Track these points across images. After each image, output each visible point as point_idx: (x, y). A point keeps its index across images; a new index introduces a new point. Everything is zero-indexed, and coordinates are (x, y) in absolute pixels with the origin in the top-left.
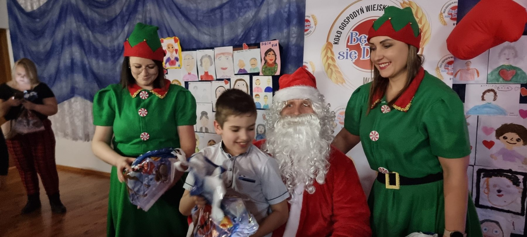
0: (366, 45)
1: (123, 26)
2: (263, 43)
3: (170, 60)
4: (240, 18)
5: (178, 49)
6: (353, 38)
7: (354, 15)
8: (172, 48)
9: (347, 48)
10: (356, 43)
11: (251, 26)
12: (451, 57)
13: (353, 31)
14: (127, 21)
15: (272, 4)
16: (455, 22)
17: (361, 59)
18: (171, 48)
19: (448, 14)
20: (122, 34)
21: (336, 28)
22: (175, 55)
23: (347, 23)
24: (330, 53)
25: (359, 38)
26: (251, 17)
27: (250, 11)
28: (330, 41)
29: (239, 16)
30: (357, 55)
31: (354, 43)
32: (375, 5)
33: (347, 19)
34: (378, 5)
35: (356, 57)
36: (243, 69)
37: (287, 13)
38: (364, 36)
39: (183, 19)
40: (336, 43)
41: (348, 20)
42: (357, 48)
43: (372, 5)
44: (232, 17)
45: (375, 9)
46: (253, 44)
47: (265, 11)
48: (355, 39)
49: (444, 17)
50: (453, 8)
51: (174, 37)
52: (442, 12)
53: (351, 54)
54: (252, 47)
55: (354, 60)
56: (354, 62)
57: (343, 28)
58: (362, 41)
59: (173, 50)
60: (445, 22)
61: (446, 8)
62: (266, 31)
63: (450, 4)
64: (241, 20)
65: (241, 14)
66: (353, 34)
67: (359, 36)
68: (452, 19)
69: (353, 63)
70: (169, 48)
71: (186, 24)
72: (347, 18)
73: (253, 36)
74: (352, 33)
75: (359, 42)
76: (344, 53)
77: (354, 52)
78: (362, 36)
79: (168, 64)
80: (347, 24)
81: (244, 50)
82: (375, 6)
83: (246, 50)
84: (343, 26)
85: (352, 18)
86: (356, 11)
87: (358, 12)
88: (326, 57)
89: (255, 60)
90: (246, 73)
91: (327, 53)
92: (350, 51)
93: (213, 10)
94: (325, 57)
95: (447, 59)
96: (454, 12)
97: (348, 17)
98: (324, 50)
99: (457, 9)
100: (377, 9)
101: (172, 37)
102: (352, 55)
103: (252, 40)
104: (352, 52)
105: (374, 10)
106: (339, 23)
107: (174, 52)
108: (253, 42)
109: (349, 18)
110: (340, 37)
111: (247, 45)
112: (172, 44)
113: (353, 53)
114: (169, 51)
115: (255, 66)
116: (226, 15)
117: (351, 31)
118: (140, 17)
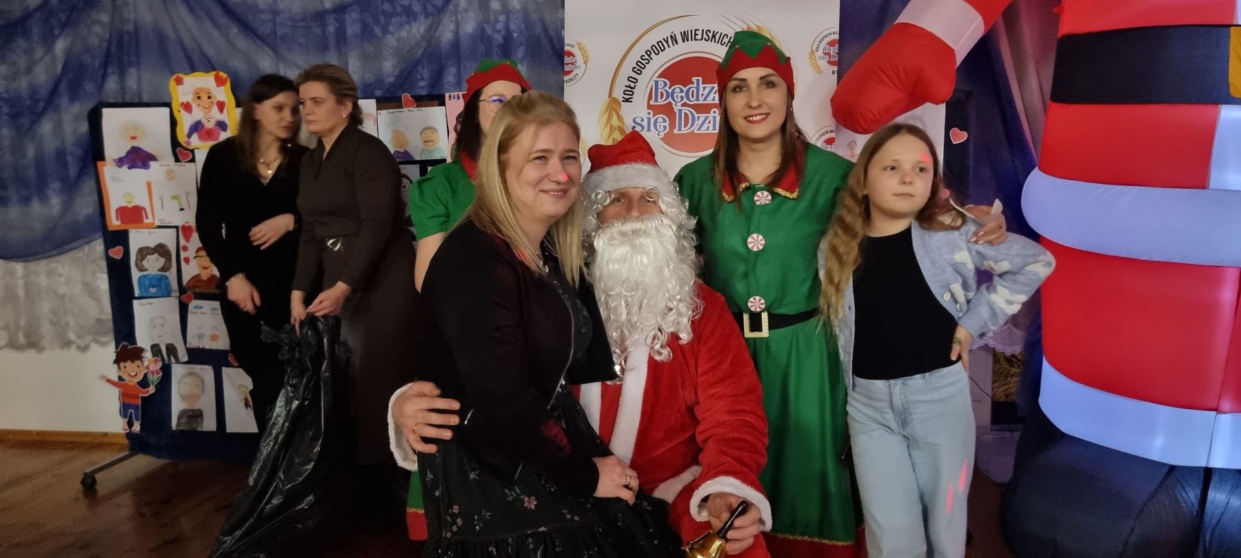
0: (682, 105)
1: (48, 40)
2: (452, 94)
3: (203, 126)
4: (389, 36)
5: (226, 102)
6: (659, 90)
7: (659, 48)
8: (209, 98)
9: (648, 109)
10: (665, 100)
11: (418, 56)
12: (831, 132)
13: (658, 77)
14: (64, 26)
15: (466, 11)
16: (836, 69)
17: (676, 131)
18: (204, 97)
19: (824, 53)
20: (47, 59)
21: (627, 71)
22: (216, 115)
23: (647, 61)
24: (617, 120)
25: (670, 91)
26: (418, 36)
27: (416, 25)
28: (614, 95)
29: (385, 31)
30: (667, 124)
31: (661, 102)
32: (698, 30)
33: (647, 54)
34: (703, 30)
35: (665, 127)
36: (402, 151)
37: (502, 33)
38: (680, 88)
39: (234, 30)
40: (627, 100)
41: (649, 56)
42: (667, 110)
43: (691, 31)
44: (366, 33)
45: (697, 37)
46: (427, 96)
47: (452, 26)
48: (662, 93)
49: (817, 58)
50: (831, 44)
51: (214, 72)
52: (814, 49)
53: (656, 122)
54: (425, 103)
55: (662, 134)
56: (662, 136)
57: (639, 72)
58: (675, 97)
59: (212, 103)
60: (818, 67)
61: (821, 42)
62: (453, 70)
63: (826, 36)
64: (391, 41)
65: (391, 28)
66: (659, 85)
67: (670, 88)
68: (830, 62)
69: (661, 139)
70: (199, 98)
71: (242, 43)
72: (646, 52)
73: (422, 79)
74: (657, 82)
75: (670, 99)
76: (642, 120)
77: (663, 118)
78: (675, 89)
79: (195, 137)
80: (646, 63)
81: (405, 109)
82: (697, 32)
83: (411, 109)
84: (639, 68)
85: (657, 52)
86: (664, 39)
87: (667, 42)
88: (608, 127)
89: (433, 131)
90: (410, 160)
91: (609, 118)
92: (654, 116)
93: (320, 16)
94: (605, 127)
95: (823, 134)
96: (834, 50)
97: (648, 50)
98: (605, 112)
99: (837, 45)
100: (701, 38)
101: (207, 71)
102: (658, 124)
103: (422, 87)
104: (657, 119)
105: (695, 40)
106: (631, 62)
107: (215, 109)
108: (424, 93)
109: (651, 53)
110: (634, 88)
111: (412, 97)
112: (208, 90)
113: (660, 120)
114: (199, 105)
115: (434, 144)
116: (352, 29)
117: (655, 78)
118: (105, 17)
